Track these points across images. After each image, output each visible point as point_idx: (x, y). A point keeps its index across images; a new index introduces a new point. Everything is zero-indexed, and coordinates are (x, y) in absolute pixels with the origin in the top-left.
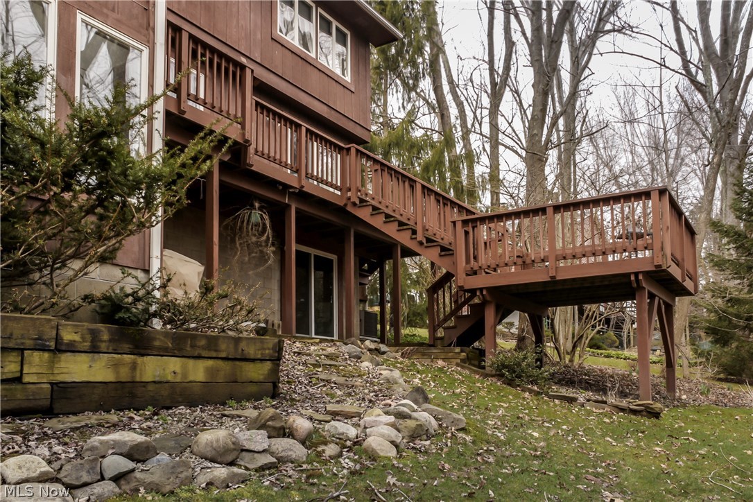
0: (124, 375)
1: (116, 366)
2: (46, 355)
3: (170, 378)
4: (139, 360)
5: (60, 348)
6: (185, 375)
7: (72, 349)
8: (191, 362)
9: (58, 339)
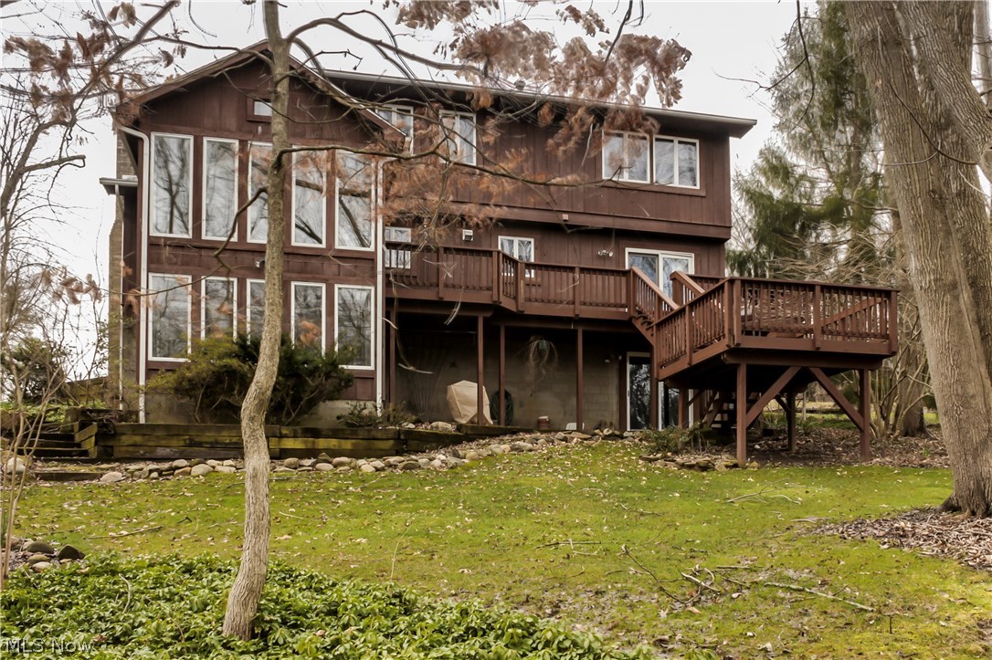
0: (310, 446)
1: (305, 442)
2: (277, 439)
3: (332, 447)
4: (316, 440)
5: (282, 436)
6: (340, 446)
7: (286, 436)
8: (343, 441)
9: (280, 433)
